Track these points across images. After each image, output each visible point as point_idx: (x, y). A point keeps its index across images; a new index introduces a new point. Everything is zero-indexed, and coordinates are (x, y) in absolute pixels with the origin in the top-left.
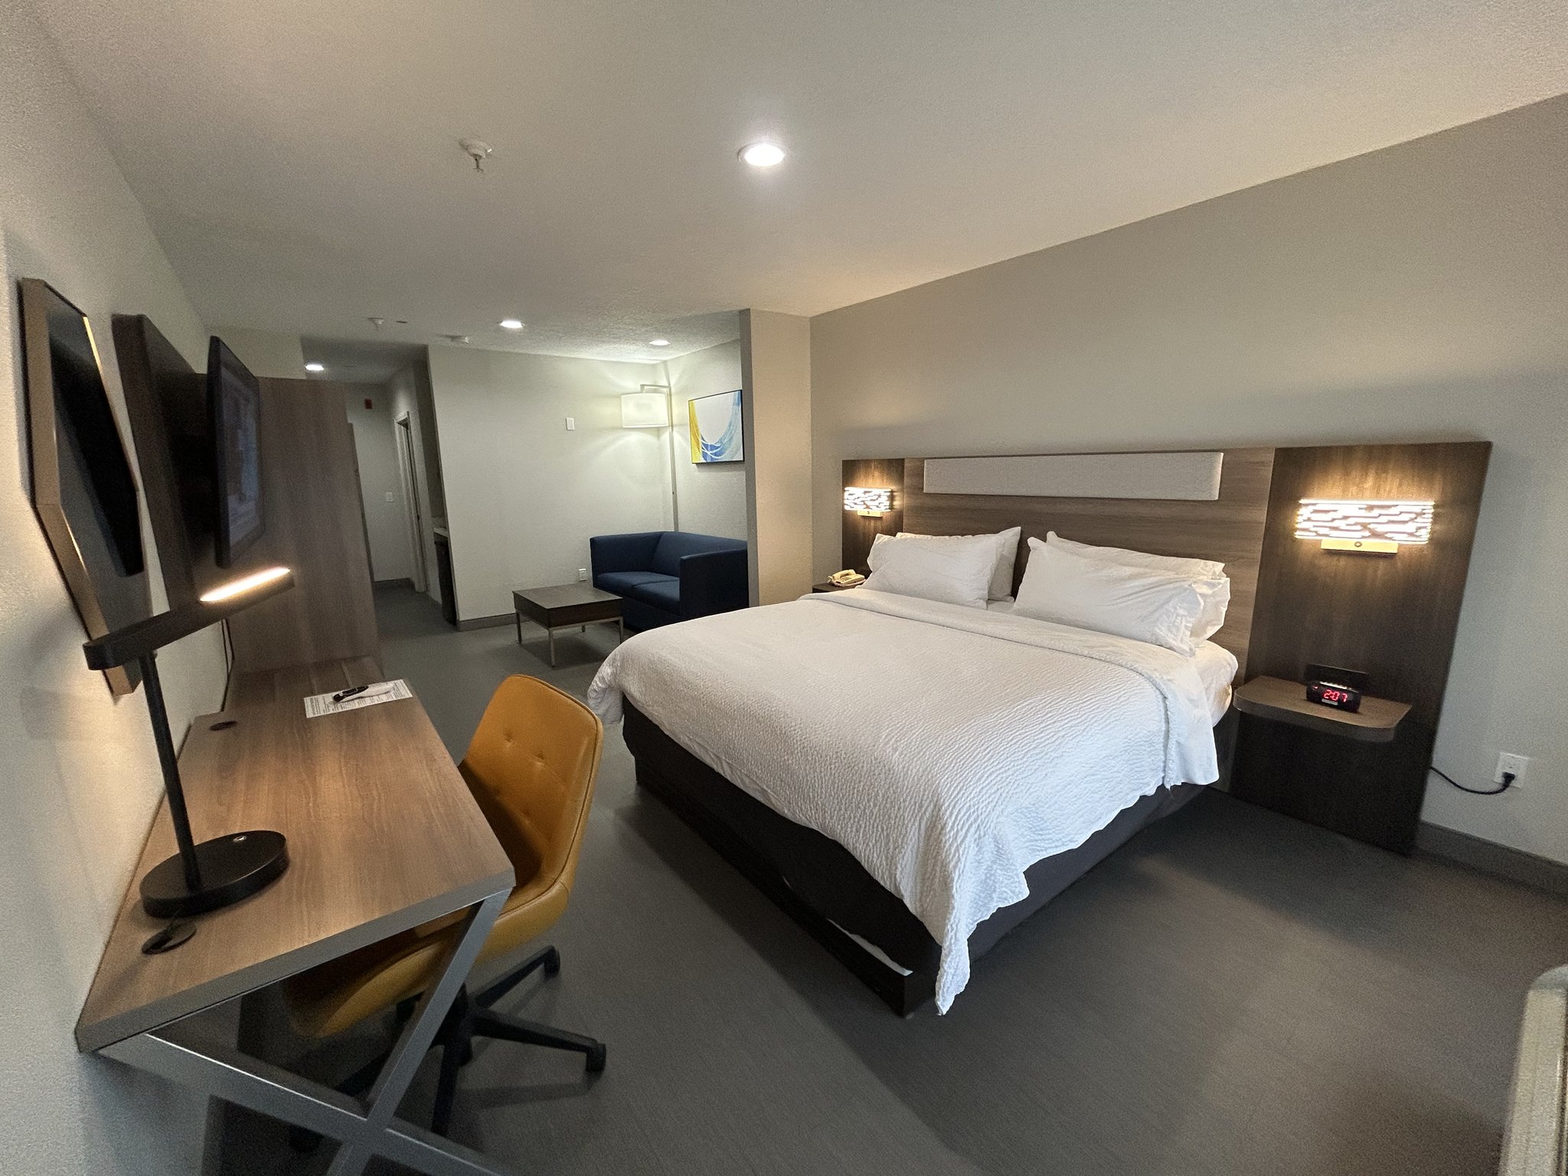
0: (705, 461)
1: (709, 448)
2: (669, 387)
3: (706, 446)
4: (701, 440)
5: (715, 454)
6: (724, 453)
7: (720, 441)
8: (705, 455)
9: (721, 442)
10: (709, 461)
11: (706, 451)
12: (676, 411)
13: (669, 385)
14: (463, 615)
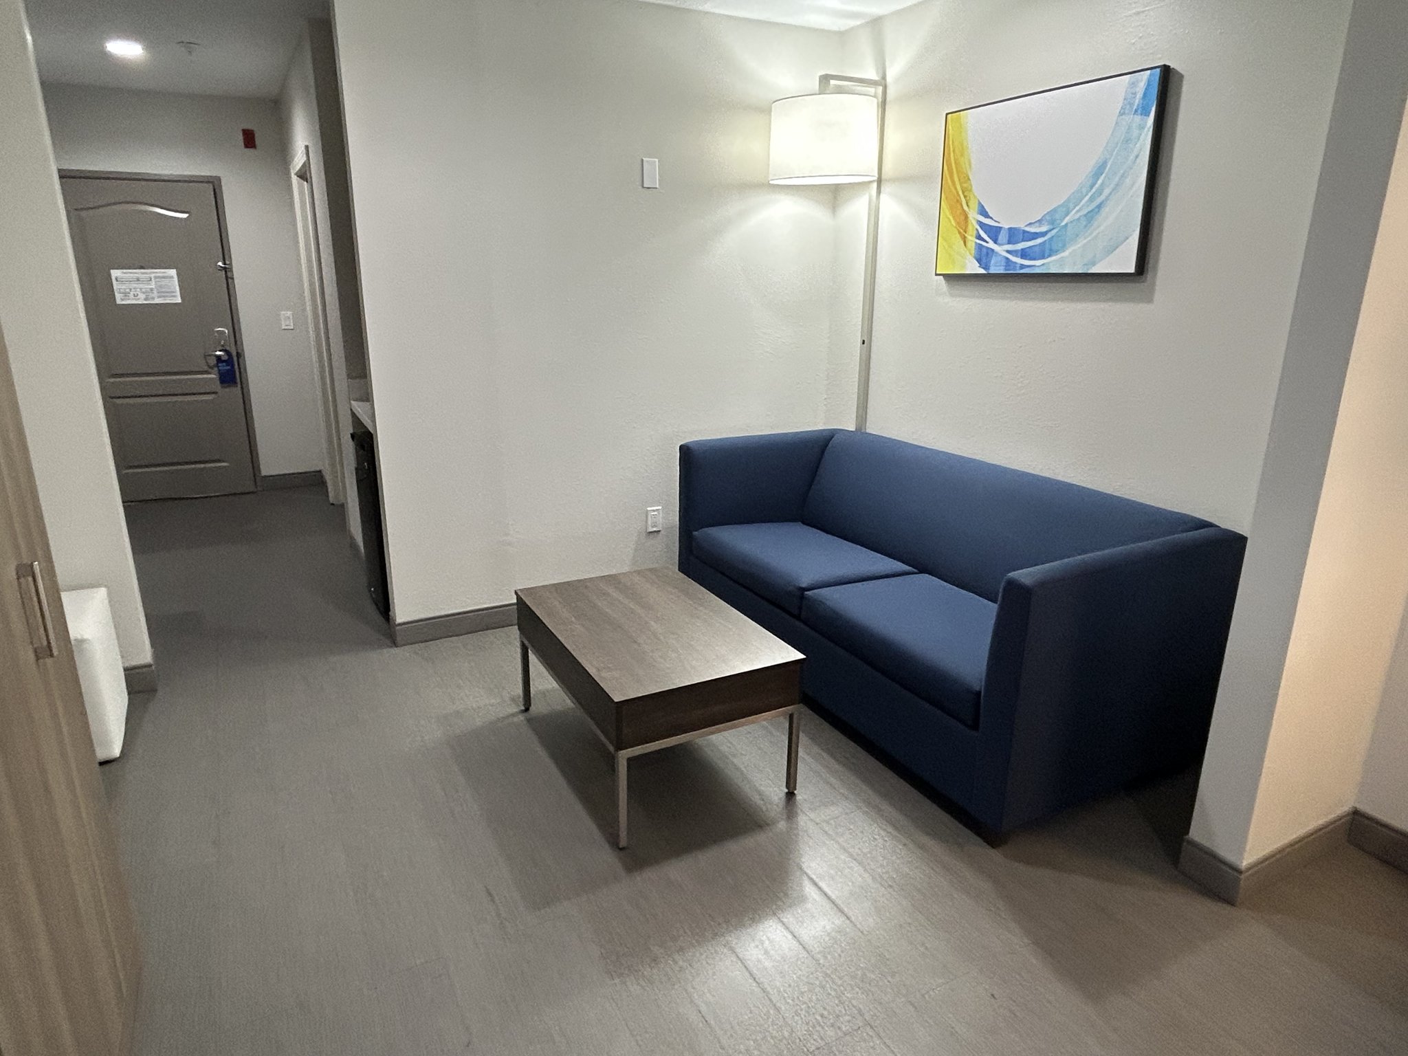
0: (982, 271)
1: (1003, 237)
2: (883, 82)
3: (994, 233)
4: (974, 216)
5: (1024, 254)
6: (1063, 248)
7: (1051, 218)
8: (983, 256)
9: (1052, 222)
10: (1000, 270)
11: (991, 245)
12: (894, 140)
13: (884, 78)
14: (404, 610)
